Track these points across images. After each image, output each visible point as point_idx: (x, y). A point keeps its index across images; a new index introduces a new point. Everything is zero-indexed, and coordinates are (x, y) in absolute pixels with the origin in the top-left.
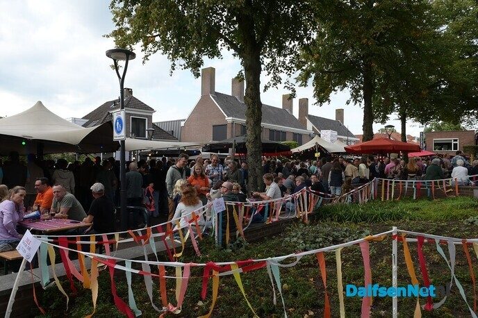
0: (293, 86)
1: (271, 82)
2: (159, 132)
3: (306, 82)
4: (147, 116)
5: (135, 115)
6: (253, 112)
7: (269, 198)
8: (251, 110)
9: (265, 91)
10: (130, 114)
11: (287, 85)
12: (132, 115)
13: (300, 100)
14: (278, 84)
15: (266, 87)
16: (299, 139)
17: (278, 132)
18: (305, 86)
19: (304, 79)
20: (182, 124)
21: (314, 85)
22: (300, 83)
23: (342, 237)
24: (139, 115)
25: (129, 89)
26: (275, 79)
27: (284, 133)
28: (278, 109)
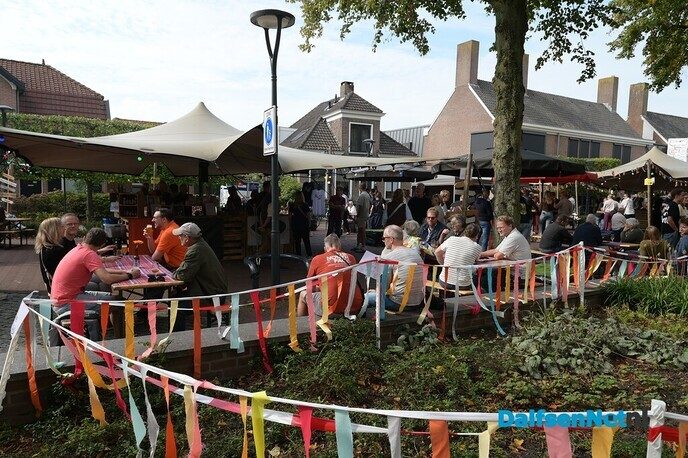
0: (590, 56)
1: (550, 51)
2: (388, 145)
3: (630, 49)
4: (372, 122)
5: (356, 120)
6: (508, 104)
7: (501, 258)
8: (502, 102)
9: (537, 67)
10: (349, 120)
11: (578, 54)
12: (352, 120)
13: (633, 86)
14: (565, 54)
15: (540, 62)
16: (624, 153)
17: (585, 142)
18: (629, 57)
19: (627, 46)
20: (426, 132)
21: (645, 54)
22: (619, 51)
23: (636, 350)
24: (361, 121)
25: (349, 83)
26: (559, 46)
27: (596, 144)
28: (590, 104)
